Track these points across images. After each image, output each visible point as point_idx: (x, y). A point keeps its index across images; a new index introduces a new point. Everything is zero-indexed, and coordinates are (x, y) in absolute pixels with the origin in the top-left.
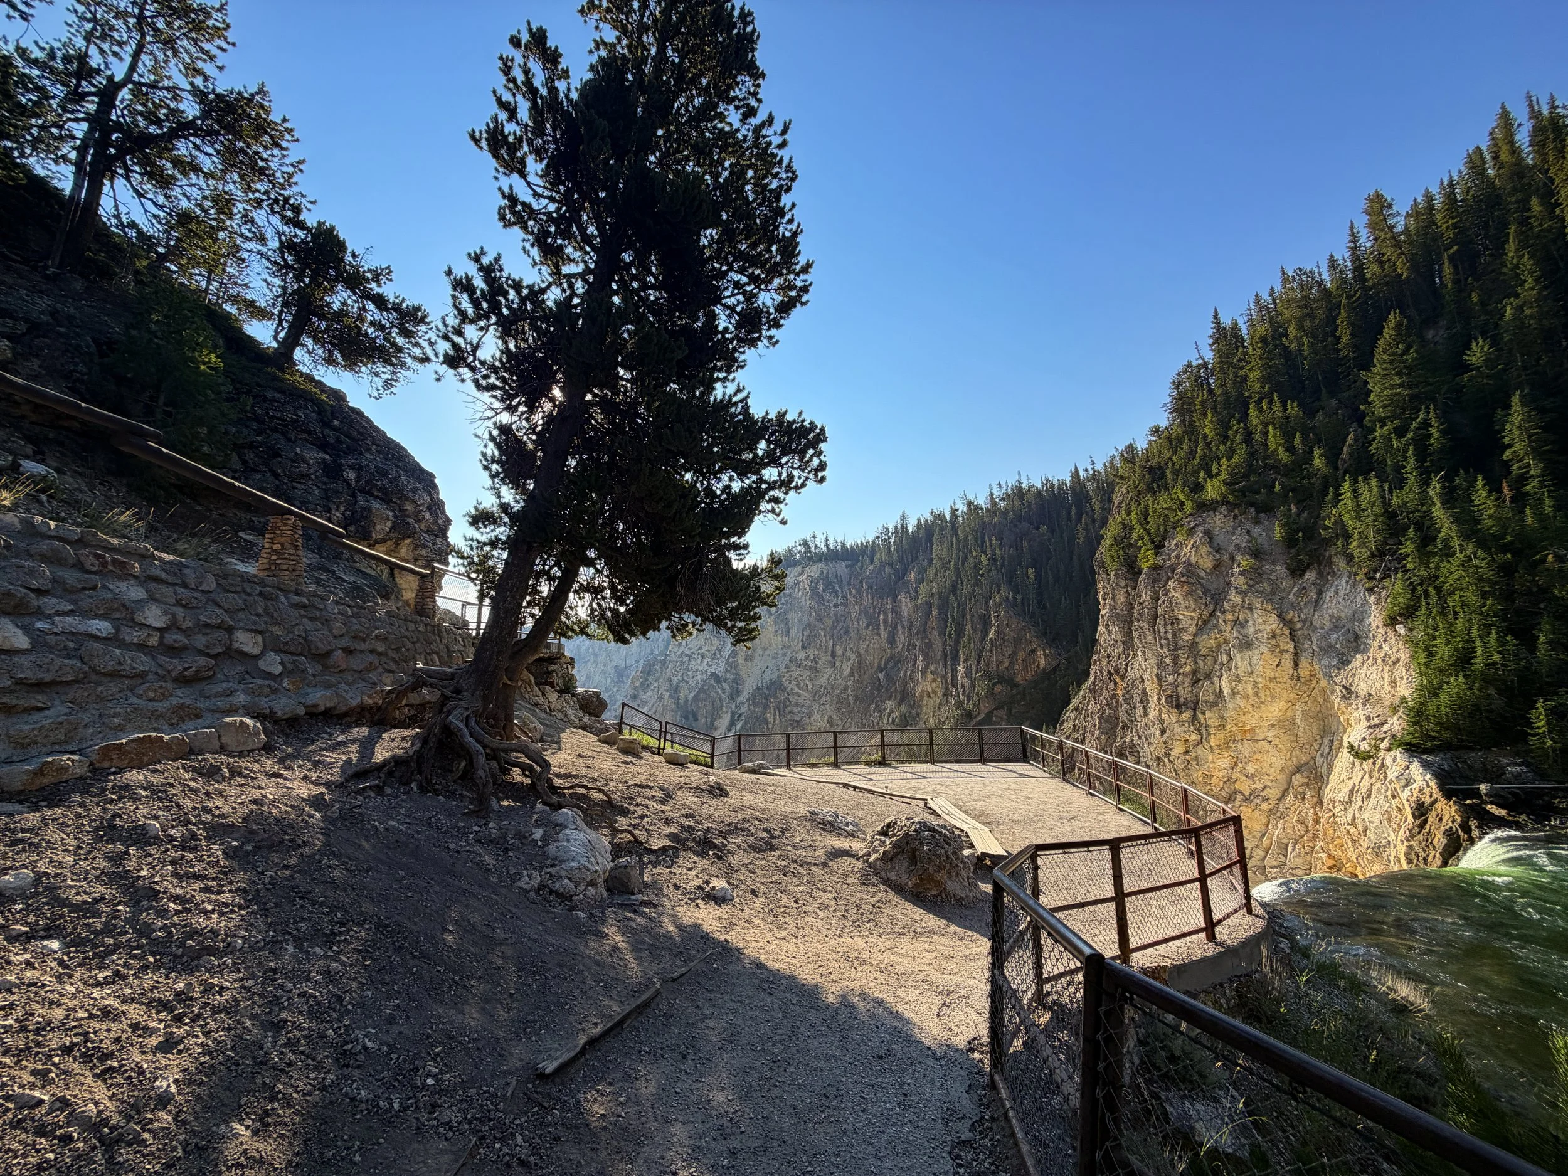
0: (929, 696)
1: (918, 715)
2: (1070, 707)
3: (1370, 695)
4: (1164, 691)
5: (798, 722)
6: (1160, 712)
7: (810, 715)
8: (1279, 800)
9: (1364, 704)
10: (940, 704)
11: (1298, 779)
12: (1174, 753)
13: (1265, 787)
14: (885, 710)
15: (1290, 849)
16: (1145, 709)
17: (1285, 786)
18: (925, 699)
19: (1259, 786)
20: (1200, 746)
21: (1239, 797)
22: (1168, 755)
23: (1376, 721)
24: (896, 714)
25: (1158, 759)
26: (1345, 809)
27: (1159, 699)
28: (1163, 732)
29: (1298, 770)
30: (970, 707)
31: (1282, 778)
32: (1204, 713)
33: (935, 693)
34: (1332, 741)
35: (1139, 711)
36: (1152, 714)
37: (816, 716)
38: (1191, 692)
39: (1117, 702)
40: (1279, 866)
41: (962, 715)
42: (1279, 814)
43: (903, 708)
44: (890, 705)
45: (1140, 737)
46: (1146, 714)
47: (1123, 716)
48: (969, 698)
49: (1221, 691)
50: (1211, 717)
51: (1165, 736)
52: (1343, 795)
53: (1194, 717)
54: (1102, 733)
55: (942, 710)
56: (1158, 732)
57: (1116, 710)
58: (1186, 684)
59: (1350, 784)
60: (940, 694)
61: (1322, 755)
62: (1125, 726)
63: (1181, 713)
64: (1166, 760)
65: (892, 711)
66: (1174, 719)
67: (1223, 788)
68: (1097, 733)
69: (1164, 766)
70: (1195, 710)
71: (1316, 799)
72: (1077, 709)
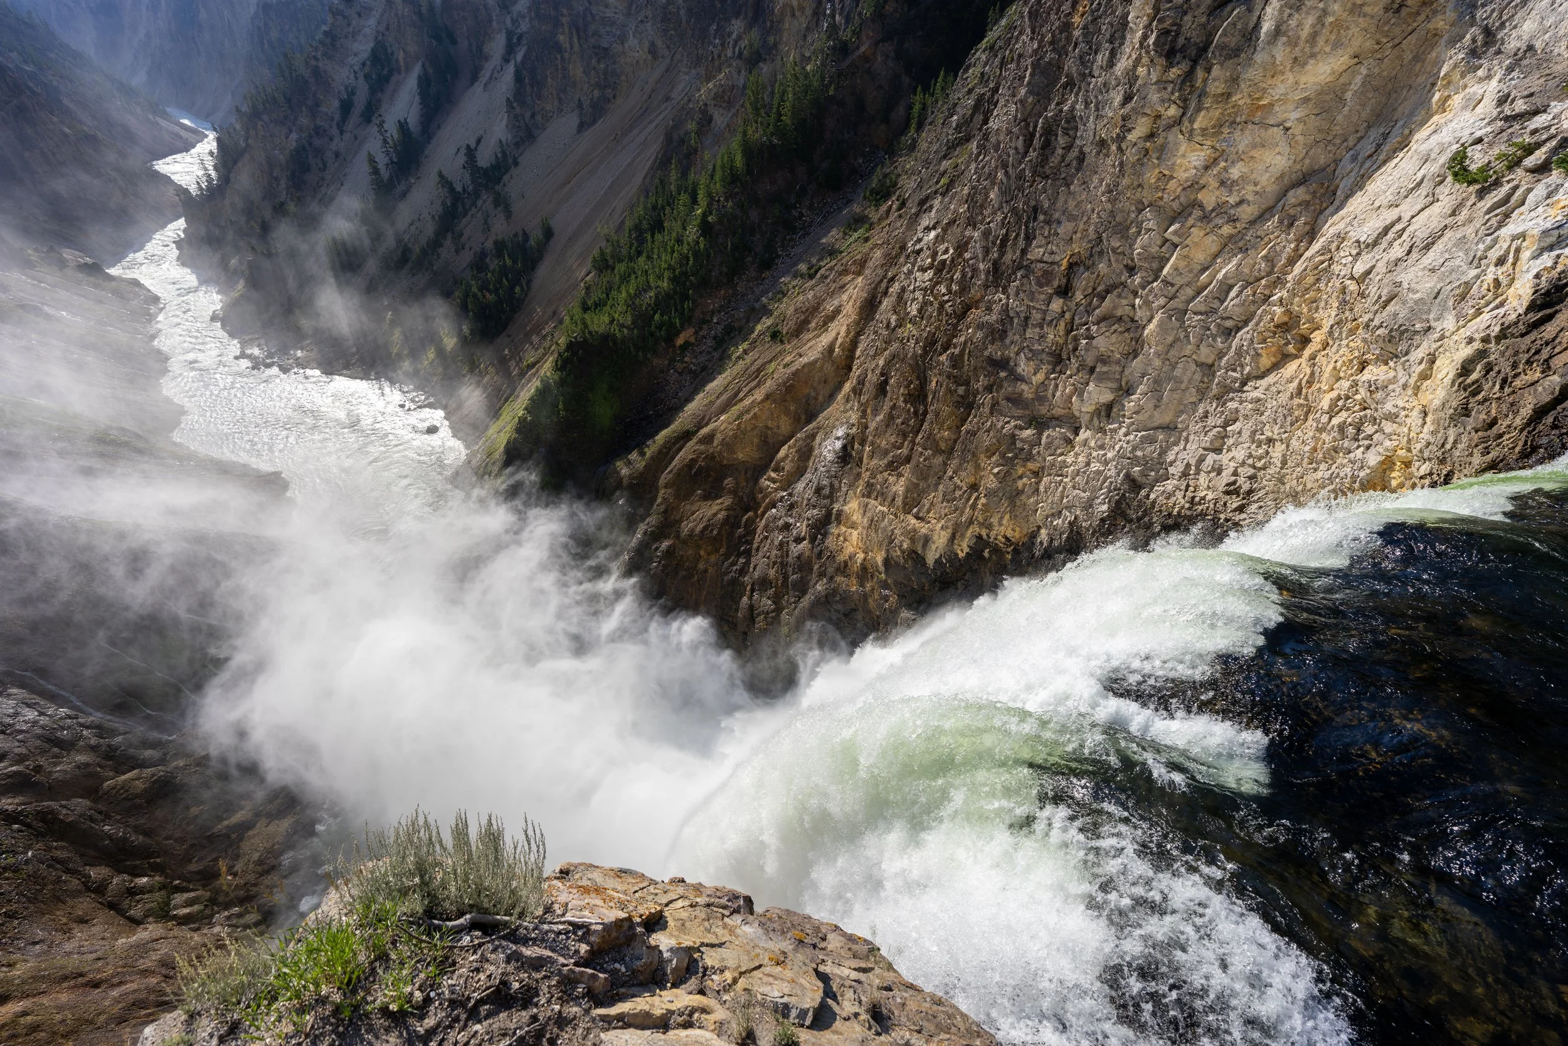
0: (793, 15)
1: (775, 45)
2: (984, 44)
3: (1530, 48)
4: (1161, 21)
5: (606, 49)
6: (1138, 61)
7: (623, 39)
8: (1252, 223)
9: (1510, 69)
10: (808, 29)
11: (1299, 194)
12: (1132, 137)
13: (1241, 202)
14: (730, 34)
15: (1232, 294)
16: (1113, 54)
17: (1271, 203)
18: (788, 19)
19: (1232, 200)
20: (1176, 129)
21: (1197, 213)
22: (1120, 138)
23: (1520, 106)
24: (744, 43)
25: (1102, 143)
26: (1359, 254)
27: (1145, 37)
28: (1128, 98)
29: (1302, 180)
30: (846, 35)
31: (1272, 189)
32: (1208, 70)
33: (802, 9)
34: (1386, 136)
35: (1101, 59)
36: (1122, 65)
37: (632, 42)
38: (1204, 26)
39: (1069, 38)
40: (1206, 313)
41: (834, 48)
42: (1241, 244)
43: (755, 34)
44: (737, 26)
45: (1087, 104)
46: (1111, 64)
47: (1071, 65)
48: (848, 20)
49: (1257, 26)
50: (1216, 78)
51: (1129, 106)
52: (1366, 231)
53: (1189, 75)
54: (1029, 92)
55: (809, 39)
56: (1118, 99)
57: (1062, 52)
58: (1202, 9)
59: (1390, 216)
60: (809, 12)
61: (1354, 159)
62: (1070, 84)
63: (1171, 65)
64: (1114, 147)
65: (739, 38)
66: (1154, 77)
67: (1178, 197)
68: (1023, 91)
69: (1107, 155)
70: (1195, 62)
71: (1307, 228)
72: (992, 48)
